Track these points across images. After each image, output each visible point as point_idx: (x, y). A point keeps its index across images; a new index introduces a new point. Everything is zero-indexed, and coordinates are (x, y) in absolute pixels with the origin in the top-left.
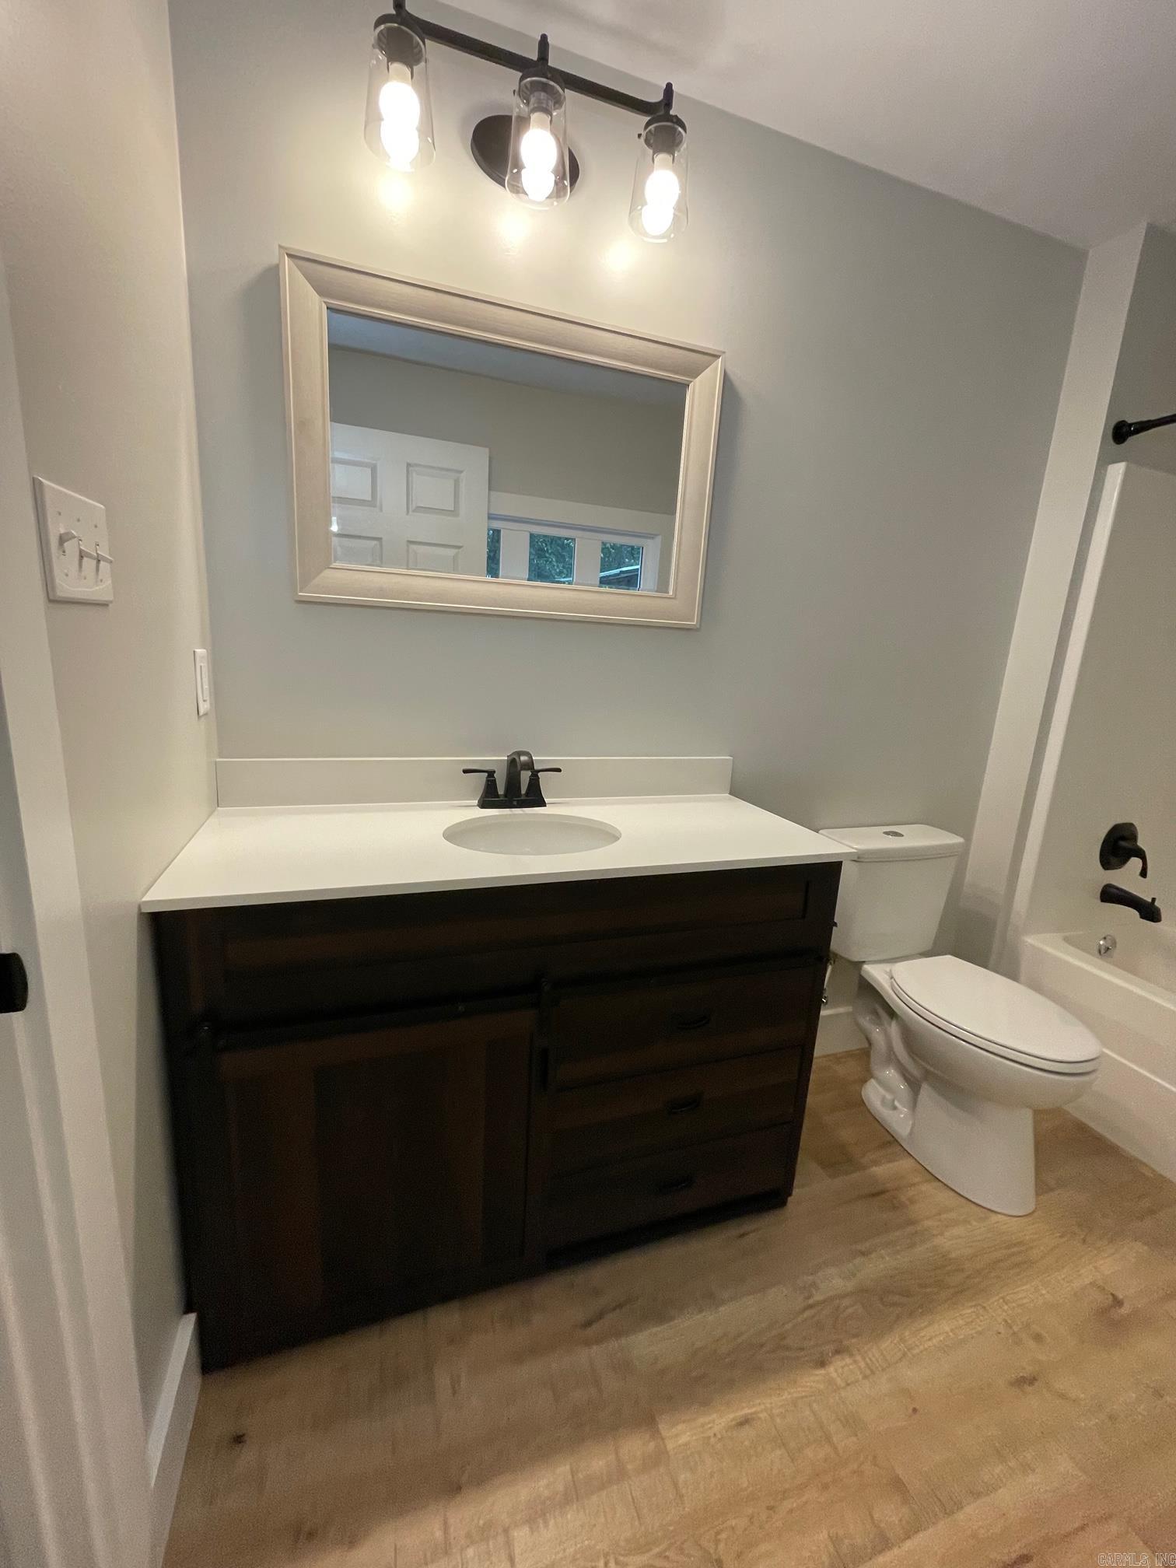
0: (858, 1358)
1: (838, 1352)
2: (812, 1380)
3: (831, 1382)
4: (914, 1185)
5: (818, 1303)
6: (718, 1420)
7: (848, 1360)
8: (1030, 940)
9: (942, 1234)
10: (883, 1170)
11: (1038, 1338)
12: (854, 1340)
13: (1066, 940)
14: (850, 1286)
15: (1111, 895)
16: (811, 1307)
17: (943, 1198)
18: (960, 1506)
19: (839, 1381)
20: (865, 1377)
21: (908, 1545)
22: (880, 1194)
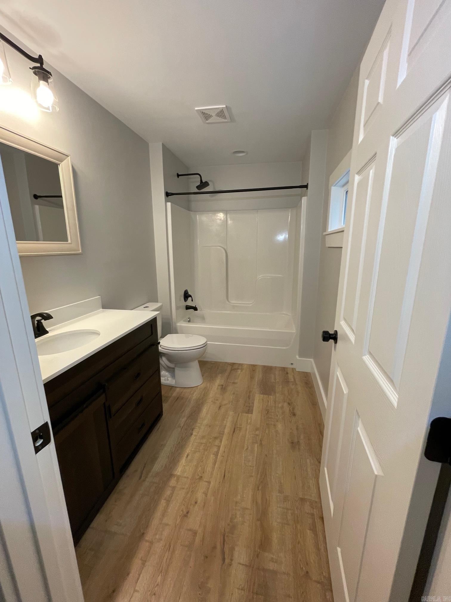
0: (196, 428)
1: (192, 430)
2: (193, 438)
3: (195, 436)
4: (182, 392)
5: (183, 427)
6: (183, 461)
7: (195, 429)
8: (178, 324)
9: (193, 396)
10: (175, 394)
11: (217, 400)
12: (194, 426)
13: (184, 321)
14: (185, 419)
15: (188, 308)
16: (182, 428)
17: (188, 390)
18: (224, 432)
19: (196, 434)
20: (200, 429)
21: (222, 443)
22: (178, 399)
